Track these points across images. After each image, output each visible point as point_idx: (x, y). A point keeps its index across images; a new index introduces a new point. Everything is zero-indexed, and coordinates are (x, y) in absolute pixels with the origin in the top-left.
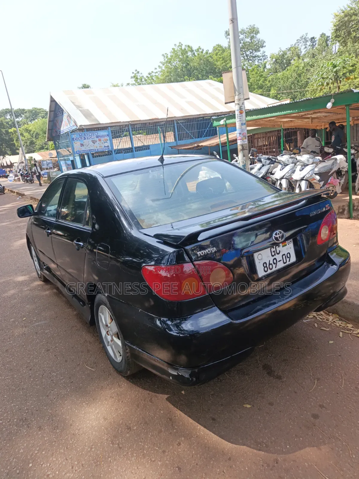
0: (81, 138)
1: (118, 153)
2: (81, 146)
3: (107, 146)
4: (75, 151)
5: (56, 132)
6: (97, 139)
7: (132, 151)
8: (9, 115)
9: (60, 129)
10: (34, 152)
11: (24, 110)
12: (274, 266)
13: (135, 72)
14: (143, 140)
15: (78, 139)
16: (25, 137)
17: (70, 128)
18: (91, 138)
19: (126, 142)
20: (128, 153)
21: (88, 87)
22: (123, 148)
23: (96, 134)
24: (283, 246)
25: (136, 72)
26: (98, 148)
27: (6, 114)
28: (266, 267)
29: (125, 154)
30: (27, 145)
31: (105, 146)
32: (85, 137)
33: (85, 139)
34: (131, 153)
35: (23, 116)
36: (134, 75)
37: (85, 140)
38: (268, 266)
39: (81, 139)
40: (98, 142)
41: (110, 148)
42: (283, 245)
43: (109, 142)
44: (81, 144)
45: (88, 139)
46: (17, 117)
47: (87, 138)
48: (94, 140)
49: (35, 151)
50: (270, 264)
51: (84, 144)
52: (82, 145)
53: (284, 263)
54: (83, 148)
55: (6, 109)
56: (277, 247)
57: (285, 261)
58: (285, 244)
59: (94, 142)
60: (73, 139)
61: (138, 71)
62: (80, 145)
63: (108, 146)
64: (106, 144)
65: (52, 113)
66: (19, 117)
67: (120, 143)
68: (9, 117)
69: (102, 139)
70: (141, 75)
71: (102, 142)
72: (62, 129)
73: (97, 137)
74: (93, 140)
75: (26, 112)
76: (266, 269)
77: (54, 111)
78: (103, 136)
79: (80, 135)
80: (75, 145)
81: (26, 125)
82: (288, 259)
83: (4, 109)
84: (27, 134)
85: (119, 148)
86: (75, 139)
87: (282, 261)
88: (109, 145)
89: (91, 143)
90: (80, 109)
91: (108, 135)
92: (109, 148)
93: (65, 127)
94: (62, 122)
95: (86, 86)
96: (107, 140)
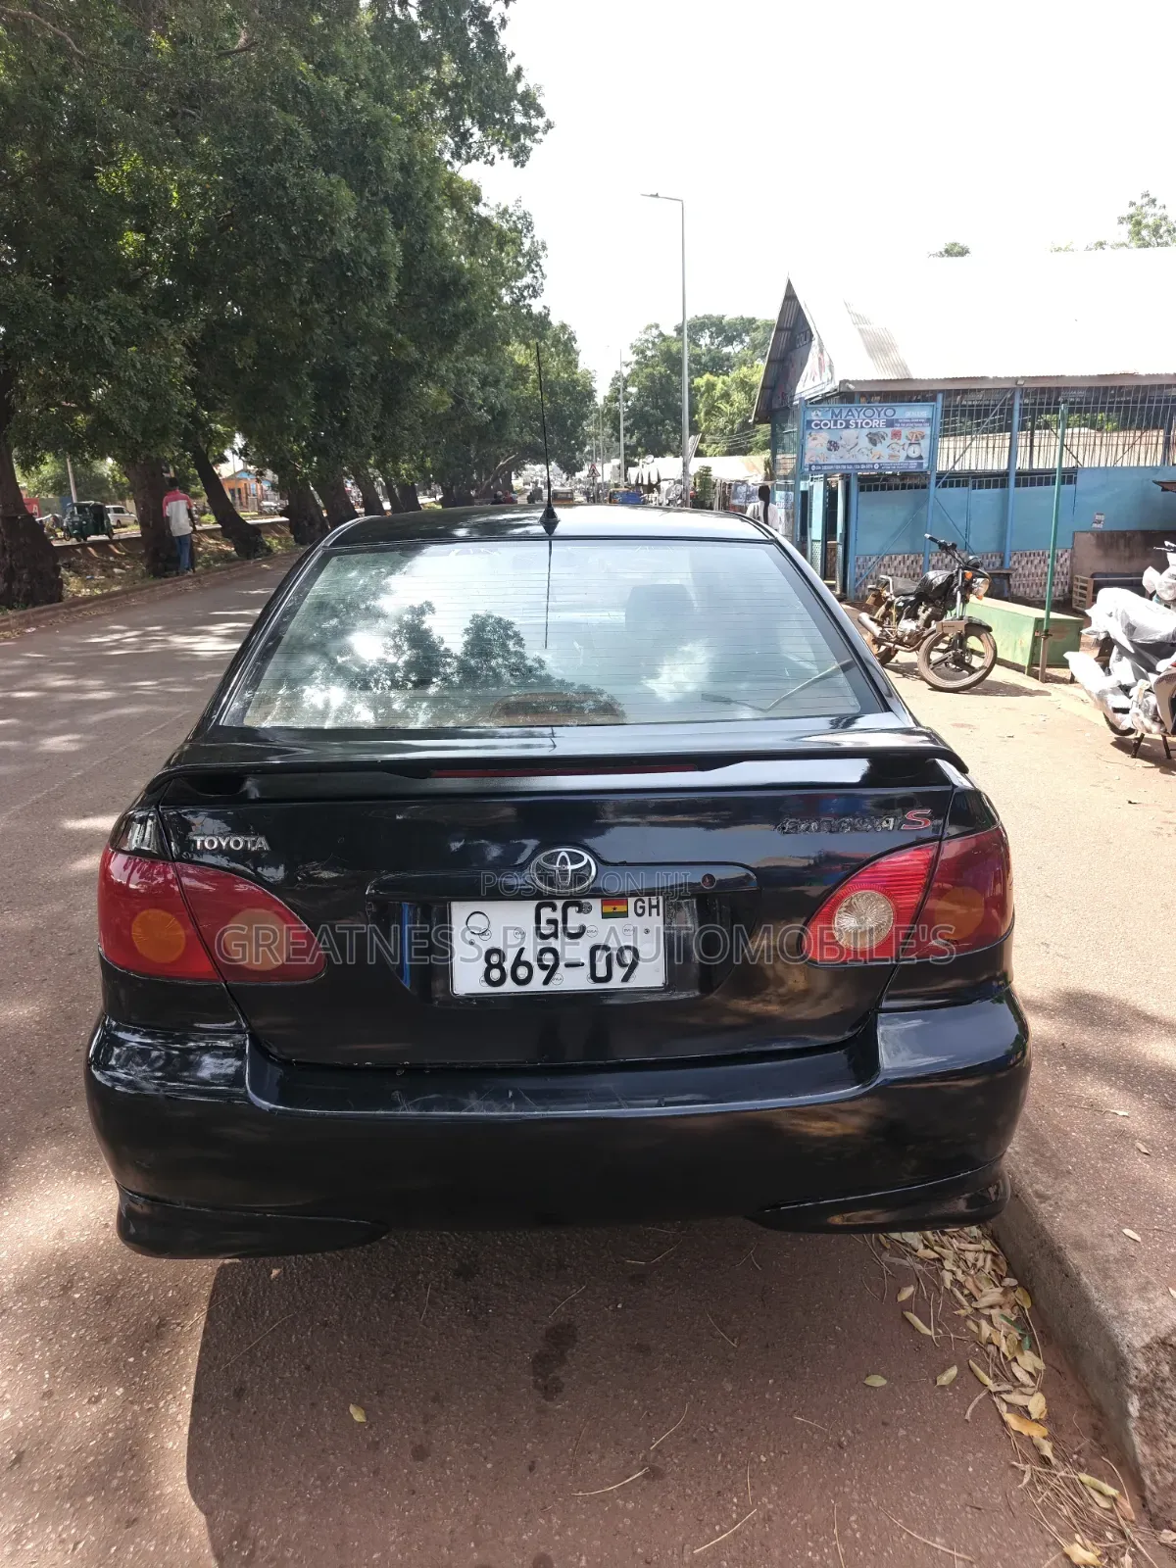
0: (836, 422)
1: (951, 486)
2: (829, 450)
3: (916, 455)
4: (807, 462)
5: (784, 395)
6: (889, 431)
7: (1004, 484)
8: (708, 333)
9: (794, 388)
10: (745, 454)
11: (752, 321)
12: (539, 975)
13: (1139, 202)
14: (1081, 448)
15: (826, 425)
16: (732, 405)
17: (818, 388)
18: (867, 424)
19: (991, 450)
20: (988, 487)
21: (963, 252)
22: (973, 468)
23: (890, 412)
24: (605, 916)
25: (1146, 200)
26: (885, 460)
27: (702, 330)
28: (499, 966)
29: (977, 491)
30: (732, 431)
31: (908, 457)
32: (847, 422)
33: (847, 427)
34: (998, 490)
35: (747, 339)
36: (1132, 210)
37: (847, 431)
38: (508, 965)
39: (835, 425)
40: (888, 441)
41: (925, 465)
42: (609, 909)
43: (925, 443)
44: (830, 442)
45: (857, 427)
46: (729, 341)
47: (857, 424)
48: (875, 434)
49: (751, 450)
50: (518, 962)
51: (840, 443)
52: (833, 446)
53: (595, 978)
54: (834, 458)
55: (705, 317)
56: (572, 911)
57: (601, 972)
58: (620, 908)
59: (873, 440)
60: (809, 422)
61: (1152, 196)
62: (826, 445)
63: (921, 457)
64: (914, 452)
65: (785, 335)
66: (735, 343)
67: (967, 454)
68: (708, 341)
69: (905, 432)
70: (1160, 212)
71: (903, 440)
72: (799, 388)
73: (890, 424)
74: (874, 431)
75: (755, 330)
76: (495, 974)
77: (791, 330)
78: (911, 422)
79: (833, 413)
80: (810, 444)
81: (744, 369)
82: (619, 972)
83: (700, 315)
84: (742, 396)
85: (957, 468)
86: (816, 425)
87: (587, 970)
88: (925, 455)
89: (865, 442)
90: (862, 326)
91: (928, 420)
92: (921, 465)
93: (809, 384)
94: (803, 365)
95: (956, 249)
96: (923, 437)
